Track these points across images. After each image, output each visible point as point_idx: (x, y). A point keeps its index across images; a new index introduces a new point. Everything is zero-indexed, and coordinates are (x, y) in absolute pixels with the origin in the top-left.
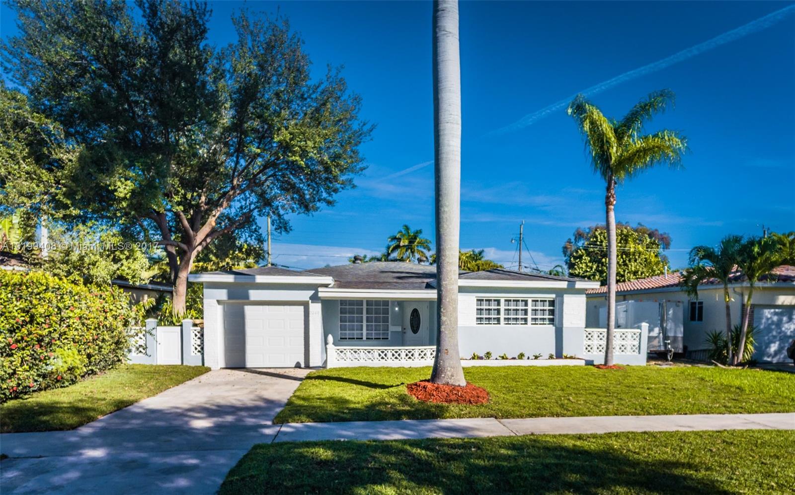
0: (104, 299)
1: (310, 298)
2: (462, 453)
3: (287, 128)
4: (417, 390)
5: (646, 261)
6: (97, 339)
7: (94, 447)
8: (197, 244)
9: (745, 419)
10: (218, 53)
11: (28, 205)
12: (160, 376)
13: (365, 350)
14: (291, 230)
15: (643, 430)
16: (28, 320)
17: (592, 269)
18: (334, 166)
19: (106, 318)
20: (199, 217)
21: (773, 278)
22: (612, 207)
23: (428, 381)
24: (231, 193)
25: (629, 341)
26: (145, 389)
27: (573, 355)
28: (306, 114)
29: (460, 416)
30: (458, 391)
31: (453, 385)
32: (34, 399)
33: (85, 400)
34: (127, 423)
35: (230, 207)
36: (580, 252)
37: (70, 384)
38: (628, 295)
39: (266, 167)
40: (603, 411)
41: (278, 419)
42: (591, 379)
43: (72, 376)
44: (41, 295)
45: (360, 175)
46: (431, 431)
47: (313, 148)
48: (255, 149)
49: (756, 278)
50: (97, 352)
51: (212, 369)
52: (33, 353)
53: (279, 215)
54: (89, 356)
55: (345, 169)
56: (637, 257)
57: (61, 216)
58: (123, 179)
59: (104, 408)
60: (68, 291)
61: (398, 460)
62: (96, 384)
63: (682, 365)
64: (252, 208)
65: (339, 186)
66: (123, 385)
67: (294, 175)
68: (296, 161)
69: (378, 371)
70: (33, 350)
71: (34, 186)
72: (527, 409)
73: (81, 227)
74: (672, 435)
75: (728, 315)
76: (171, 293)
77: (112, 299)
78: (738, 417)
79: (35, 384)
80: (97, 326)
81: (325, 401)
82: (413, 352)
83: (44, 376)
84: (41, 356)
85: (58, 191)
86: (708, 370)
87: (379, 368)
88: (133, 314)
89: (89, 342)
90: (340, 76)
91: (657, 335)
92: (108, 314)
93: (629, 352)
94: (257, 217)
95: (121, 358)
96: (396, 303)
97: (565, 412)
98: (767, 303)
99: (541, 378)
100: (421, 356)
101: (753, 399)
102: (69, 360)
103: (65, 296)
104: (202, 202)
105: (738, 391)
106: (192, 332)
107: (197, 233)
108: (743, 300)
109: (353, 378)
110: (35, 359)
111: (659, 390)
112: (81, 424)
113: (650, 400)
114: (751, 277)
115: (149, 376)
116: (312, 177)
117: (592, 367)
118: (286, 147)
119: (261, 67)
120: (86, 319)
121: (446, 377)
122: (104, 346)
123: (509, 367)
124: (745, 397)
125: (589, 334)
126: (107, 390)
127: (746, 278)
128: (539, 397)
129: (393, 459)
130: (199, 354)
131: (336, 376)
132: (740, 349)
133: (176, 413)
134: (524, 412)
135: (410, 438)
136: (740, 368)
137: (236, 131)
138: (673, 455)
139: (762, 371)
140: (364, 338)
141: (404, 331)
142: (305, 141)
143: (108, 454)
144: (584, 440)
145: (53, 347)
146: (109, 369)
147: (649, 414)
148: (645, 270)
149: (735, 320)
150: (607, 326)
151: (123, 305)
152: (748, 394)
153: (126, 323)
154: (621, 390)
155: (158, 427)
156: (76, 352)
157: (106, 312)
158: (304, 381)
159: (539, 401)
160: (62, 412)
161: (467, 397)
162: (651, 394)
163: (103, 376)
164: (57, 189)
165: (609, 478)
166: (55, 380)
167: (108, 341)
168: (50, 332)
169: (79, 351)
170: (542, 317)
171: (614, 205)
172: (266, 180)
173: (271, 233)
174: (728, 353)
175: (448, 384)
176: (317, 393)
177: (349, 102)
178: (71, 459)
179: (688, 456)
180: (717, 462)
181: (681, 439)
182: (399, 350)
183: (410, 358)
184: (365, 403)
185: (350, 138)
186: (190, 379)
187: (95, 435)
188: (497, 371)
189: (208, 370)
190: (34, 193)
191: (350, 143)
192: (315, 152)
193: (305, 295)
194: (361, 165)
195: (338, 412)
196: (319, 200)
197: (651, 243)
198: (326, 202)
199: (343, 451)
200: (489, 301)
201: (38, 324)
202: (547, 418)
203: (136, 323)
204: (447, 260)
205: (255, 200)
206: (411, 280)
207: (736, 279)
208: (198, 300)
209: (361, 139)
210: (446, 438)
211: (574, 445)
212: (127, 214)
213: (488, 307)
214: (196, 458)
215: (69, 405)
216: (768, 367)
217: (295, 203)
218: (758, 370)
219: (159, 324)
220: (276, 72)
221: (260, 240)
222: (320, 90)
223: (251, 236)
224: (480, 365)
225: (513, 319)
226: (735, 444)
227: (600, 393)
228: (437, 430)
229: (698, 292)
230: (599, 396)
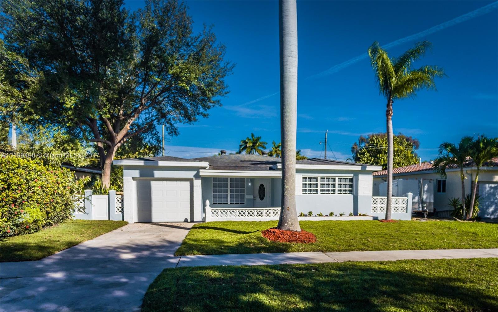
0: (57, 176)
1: (194, 176)
2: (306, 273)
3: (178, 65)
4: (269, 234)
5: (405, 156)
6: (52, 202)
7: (55, 271)
8: (118, 141)
9: (484, 252)
10: (132, 15)
11: (4, 112)
12: (95, 227)
13: (231, 210)
14: (179, 134)
15: (422, 259)
16: (6, 187)
17: (371, 162)
18: (208, 91)
19: (58, 188)
20: (119, 124)
21: (491, 164)
22: (391, 117)
23: (276, 228)
24: (140, 108)
25: (400, 205)
26: (86, 235)
27: (364, 214)
28: (190, 56)
29: (298, 251)
30: (296, 235)
31: (293, 231)
32: (10, 241)
33: (45, 242)
34: (76, 256)
35: (139, 118)
36: (363, 150)
37: (35, 232)
38: (397, 176)
39: (163, 91)
40: (392, 247)
41: (178, 253)
42: (378, 228)
43: (36, 226)
44: (15, 171)
45: (225, 97)
46: (283, 260)
47: (195, 78)
48: (156, 79)
49: (481, 164)
50: (53, 210)
51: (129, 223)
52: (10, 209)
53: (171, 125)
54: (48, 213)
55: (215, 93)
56: (399, 153)
57: (27, 119)
58: (69, 96)
59: (59, 247)
60: (33, 169)
61: (264, 278)
62: (52, 232)
63: (434, 220)
64: (153, 119)
65: (211, 104)
66: (71, 232)
67: (181, 97)
68: (184, 86)
69: (240, 223)
70: (10, 208)
71: (9, 99)
72: (342, 246)
73: (41, 127)
74: (442, 261)
75: (463, 188)
76: (101, 175)
77: (62, 175)
78: (479, 251)
79: (11, 231)
80: (52, 193)
81: (208, 242)
82: (262, 211)
83: (17, 226)
84: (15, 212)
85: (25, 103)
86: (451, 223)
87: (240, 222)
88: (76, 186)
89: (47, 204)
90: (211, 32)
91: (417, 201)
92: (60, 185)
93: (400, 212)
94: (157, 125)
95: (68, 215)
96: (249, 180)
97: (367, 248)
98: (488, 180)
99: (346, 227)
100: (267, 214)
101: (485, 240)
102: (34, 215)
103: (31, 172)
104: (121, 114)
105: (474, 235)
106: (115, 198)
107: (117, 134)
108: (472, 178)
109: (224, 228)
110: (11, 214)
111: (423, 235)
112: (44, 257)
113: (420, 241)
114: (478, 164)
115: (88, 227)
116: (194, 98)
117: (377, 221)
118: (177, 77)
119: (161, 24)
120: (45, 188)
121: (288, 225)
122: (57, 207)
123: (325, 221)
124: (479, 238)
125: (375, 200)
126: (60, 235)
127: (475, 164)
128: (348, 239)
129: (261, 277)
130: (121, 213)
131: (213, 226)
132: (471, 210)
133: (109, 250)
134: (341, 248)
135: (269, 264)
136: (471, 221)
137: (144, 66)
138: (446, 273)
139: (485, 223)
140: (229, 203)
141: (255, 198)
142: (190, 73)
143: (65, 276)
144: (384, 265)
145: (24, 206)
146: (61, 222)
147: (421, 249)
148: (404, 162)
149: (467, 192)
150: (387, 195)
151: (70, 180)
152: (481, 237)
153: (72, 192)
154: (400, 235)
155: (97, 259)
156: (39, 210)
157: (59, 184)
158: (192, 230)
159: (349, 241)
160: (30, 249)
161: (303, 239)
162: (420, 237)
163: (56, 227)
164: (25, 101)
165: (408, 288)
166: (25, 229)
167: (60, 203)
168: (21, 196)
169: (41, 209)
170: (345, 189)
171: (392, 116)
172: (163, 100)
173: (165, 137)
174: (463, 212)
175: (289, 230)
176: (201, 237)
177: (218, 49)
178: (39, 279)
179: (455, 274)
180: (477, 278)
181: (448, 264)
182: (253, 210)
183: (260, 215)
184: (235, 243)
185: (218, 72)
186: (115, 229)
187: (54, 263)
188: (317, 224)
189: (127, 223)
190: (8, 104)
191: (219, 76)
192: (196, 81)
193: (191, 174)
194: (226, 90)
195: (219, 248)
196: (198, 114)
197: (408, 144)
198: (203, 115)
199: (226, 272)
200: (311, 178)
201: (13, 190)
202: (355, 252)
203: (79, 193)
204: (289, 148)
205: (155, 114)
206: (259, 166)
207: (468, 165)
208: (118, 179)
209: (226, 73)
210: (292, 264)
211: (379, 268)
212: (72, 120)
213: (310, 183)
214: (125, 278)
215: (34, 245)
216: (488, 221)
217: (182, 116)
218: (483, 222)
219: (93, 193)
220: (170, 27)
221: (159, 141)
222: (199, 40)
223: (152, 138)
224: (306, 220)
225: (326, 190)
226: (484, 267)
227: (386, 236)
228: (286, 259)
229: (446, 173)
230: (386, 238)
